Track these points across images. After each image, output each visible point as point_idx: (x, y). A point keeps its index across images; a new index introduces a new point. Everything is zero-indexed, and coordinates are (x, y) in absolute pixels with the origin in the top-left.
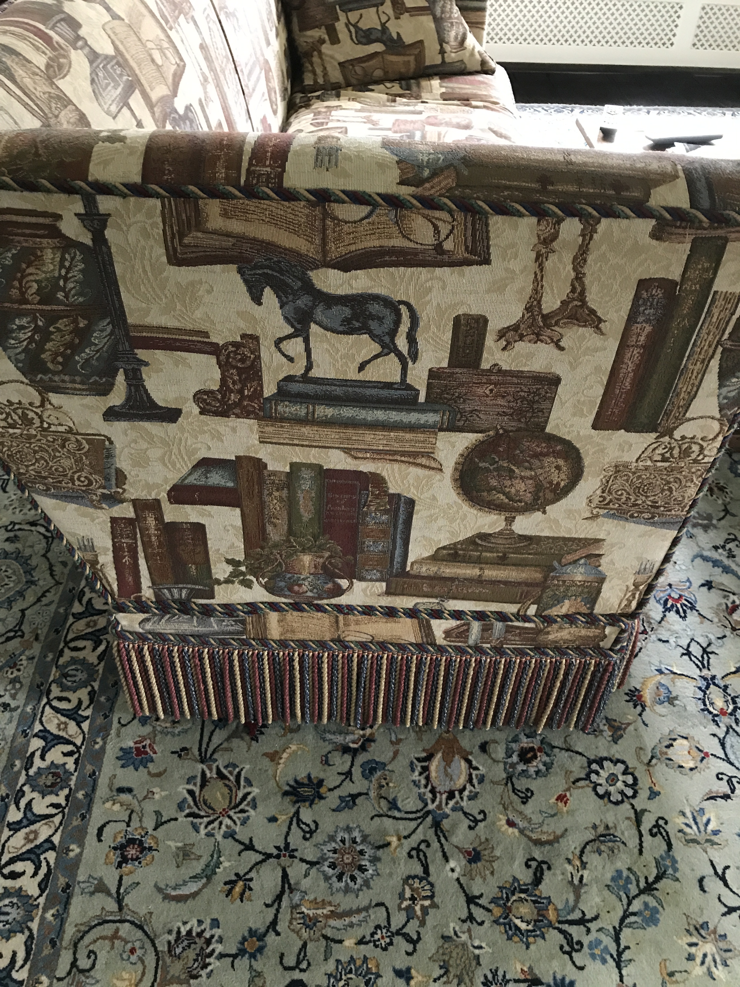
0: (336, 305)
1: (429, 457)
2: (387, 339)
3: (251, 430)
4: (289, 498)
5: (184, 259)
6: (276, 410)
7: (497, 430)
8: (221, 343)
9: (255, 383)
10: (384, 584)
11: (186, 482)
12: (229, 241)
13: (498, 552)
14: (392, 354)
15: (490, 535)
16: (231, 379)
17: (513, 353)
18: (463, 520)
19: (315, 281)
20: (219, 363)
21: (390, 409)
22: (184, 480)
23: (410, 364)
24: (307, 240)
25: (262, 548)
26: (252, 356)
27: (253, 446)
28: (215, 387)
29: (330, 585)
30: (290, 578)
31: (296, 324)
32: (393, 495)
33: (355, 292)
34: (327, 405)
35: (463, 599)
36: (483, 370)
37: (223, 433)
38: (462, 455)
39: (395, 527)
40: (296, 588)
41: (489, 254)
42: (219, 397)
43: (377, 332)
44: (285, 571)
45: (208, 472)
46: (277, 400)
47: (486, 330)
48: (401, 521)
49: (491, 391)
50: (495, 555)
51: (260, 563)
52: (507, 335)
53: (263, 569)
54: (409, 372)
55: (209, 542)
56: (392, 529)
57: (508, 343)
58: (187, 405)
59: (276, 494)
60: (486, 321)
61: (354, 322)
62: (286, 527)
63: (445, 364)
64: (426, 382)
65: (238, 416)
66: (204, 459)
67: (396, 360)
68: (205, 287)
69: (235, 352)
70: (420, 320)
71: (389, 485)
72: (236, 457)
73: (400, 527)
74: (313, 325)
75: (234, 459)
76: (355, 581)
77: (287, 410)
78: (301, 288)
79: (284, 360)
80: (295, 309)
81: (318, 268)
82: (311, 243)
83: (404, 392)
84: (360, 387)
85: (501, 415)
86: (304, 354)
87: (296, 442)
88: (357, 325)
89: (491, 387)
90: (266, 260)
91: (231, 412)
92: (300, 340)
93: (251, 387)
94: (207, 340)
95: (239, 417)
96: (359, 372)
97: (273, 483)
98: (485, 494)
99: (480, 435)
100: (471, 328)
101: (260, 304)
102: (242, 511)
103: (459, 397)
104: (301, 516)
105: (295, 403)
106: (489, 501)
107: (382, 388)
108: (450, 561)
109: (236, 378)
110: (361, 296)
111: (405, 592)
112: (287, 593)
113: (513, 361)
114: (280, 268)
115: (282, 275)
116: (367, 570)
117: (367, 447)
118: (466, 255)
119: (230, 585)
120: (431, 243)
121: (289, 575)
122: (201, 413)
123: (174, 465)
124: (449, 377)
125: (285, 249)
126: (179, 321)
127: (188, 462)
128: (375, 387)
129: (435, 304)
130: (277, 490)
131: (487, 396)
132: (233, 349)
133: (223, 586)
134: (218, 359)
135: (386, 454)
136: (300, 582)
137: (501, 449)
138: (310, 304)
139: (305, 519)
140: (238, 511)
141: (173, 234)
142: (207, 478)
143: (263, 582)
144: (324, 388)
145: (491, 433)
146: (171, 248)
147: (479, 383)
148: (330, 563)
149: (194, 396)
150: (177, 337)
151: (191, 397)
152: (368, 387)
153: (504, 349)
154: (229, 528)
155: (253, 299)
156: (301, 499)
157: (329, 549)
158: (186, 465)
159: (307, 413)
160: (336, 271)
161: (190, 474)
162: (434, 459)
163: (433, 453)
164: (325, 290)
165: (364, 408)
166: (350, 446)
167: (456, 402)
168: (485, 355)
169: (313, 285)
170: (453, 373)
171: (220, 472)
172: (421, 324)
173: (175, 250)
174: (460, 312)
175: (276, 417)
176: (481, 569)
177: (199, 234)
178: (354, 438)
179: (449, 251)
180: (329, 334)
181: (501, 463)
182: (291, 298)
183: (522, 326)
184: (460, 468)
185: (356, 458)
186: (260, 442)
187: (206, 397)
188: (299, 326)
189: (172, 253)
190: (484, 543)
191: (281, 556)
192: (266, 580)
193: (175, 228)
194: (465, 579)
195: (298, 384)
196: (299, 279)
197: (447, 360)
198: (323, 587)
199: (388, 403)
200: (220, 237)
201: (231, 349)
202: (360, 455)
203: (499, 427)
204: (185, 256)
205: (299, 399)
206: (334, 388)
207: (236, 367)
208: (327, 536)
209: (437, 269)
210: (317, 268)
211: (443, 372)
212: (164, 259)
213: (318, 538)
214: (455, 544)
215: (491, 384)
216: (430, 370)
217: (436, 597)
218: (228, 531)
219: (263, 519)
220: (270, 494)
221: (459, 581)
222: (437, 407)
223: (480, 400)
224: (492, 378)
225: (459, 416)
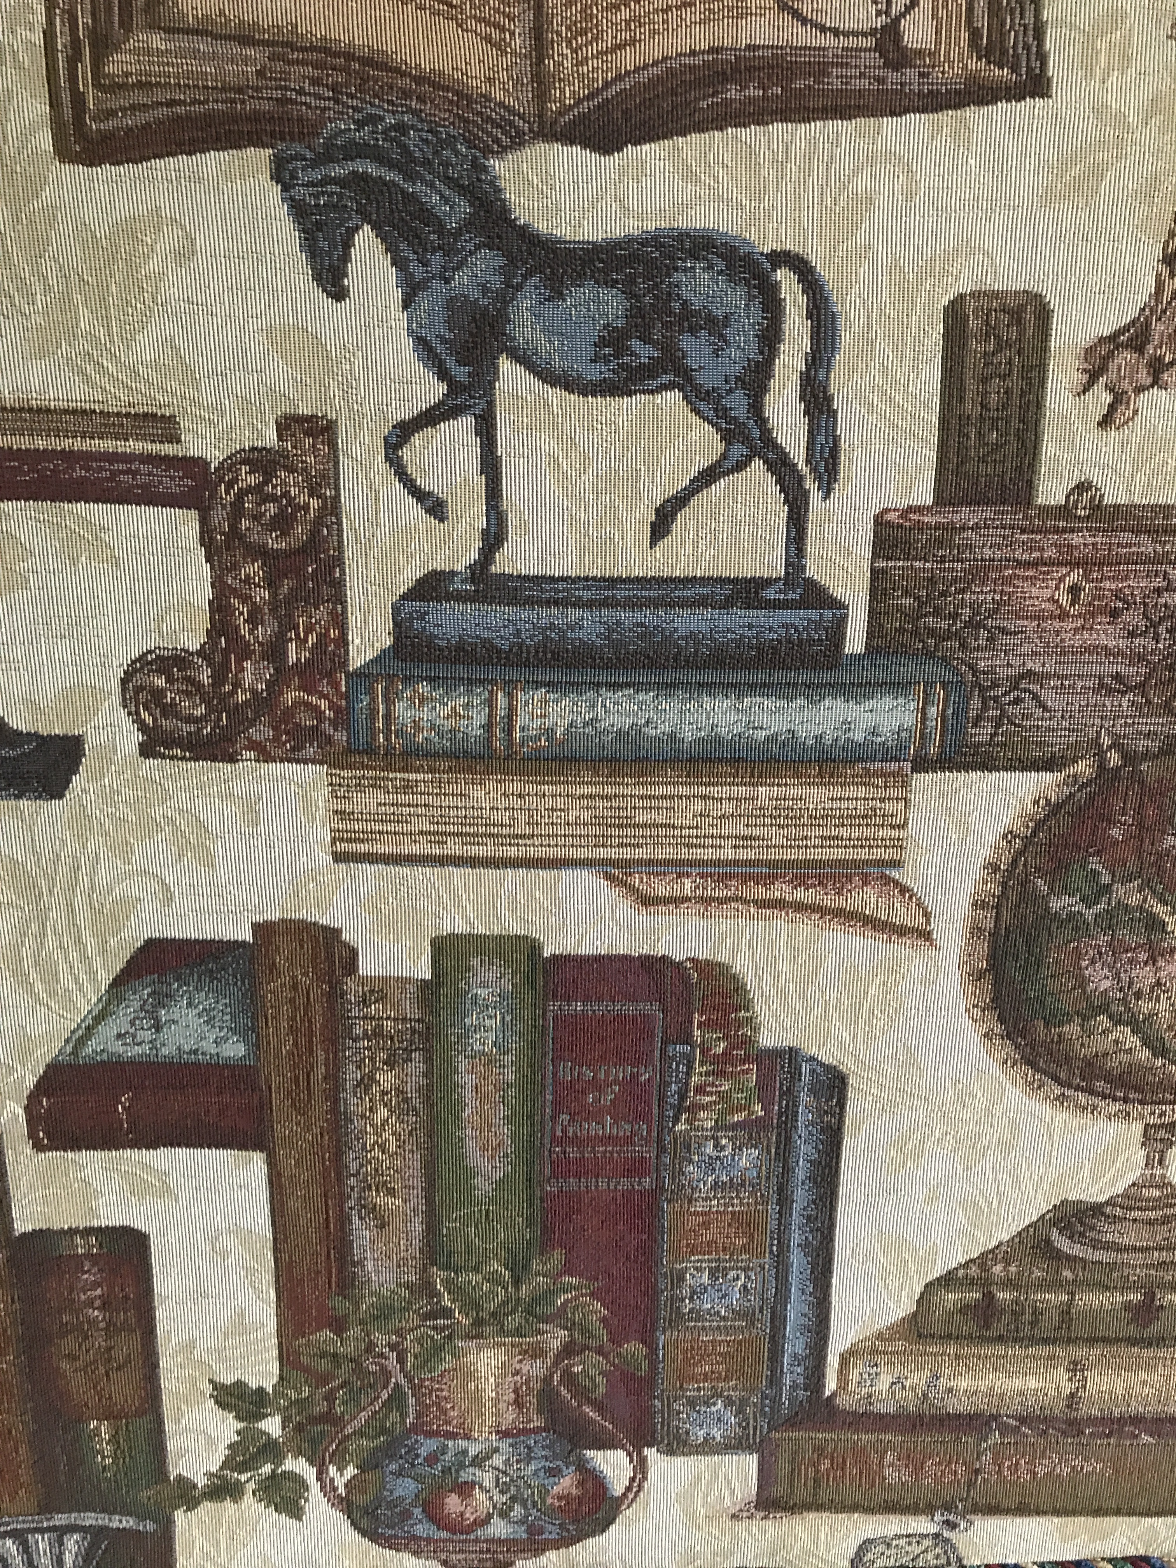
0: (579, 279)
1: (888, 880)
2: (738, 403)
3: (309, 810)
4: (428, 1093)
5: (107, 137)
6: (388, 716)
7: (1101, 755)
8: (215, 456)
9: (321, 614)
10: (751, 1462)
11: (91, 1047)
12: (246, 60)
13: (1125, 1286)
14: (757, 464)
15: (1097, 1209)
16: (246, 599)
17: (1134, 433)
18: (1006, 1147)
19: (510, 196)
20: (206, 539)
21: (753, 688)
22: (81, 1042)
23: (815, 497)
24: (488, 39)
25: (339, 1326)
26: (314, 503)
27: (313, 874)
28: (193, 641)
29: (567, 1483)
30: (432, 1459)
31: (450, 363)
32: (776, 1054)
33: (633, 227)
34: (551, 686)
35: (1022, 1510)
36: (1046, 510)
37: (214, 826)
38: (992, 867)
39: (784, 1200)
40: (453, 1503)
41: (1042, 57)
42: (205, 677)
43: (707, 380)
44: (415, 1429)
45: (162, 999)
46: (390, 679)
47: (1045, 349)
48: (801, 1172)
49: (1074, 590)
50: (1118, 1298)
51: (330, 1397)
52: (1112, 366)
53: (337, 1422)
54: (811, 530)
55: (160, 1313)
56: (773, 1208)
57: (1118, 399)
58: (100, 720)
59: (386, 1079)
60: (1044, 314)
61: (636, 344)
62: (417, 1227)
63: (924, 495)
64: (866, 566)
65: (265, 756)
66: (150, 943)
67: (769, 484)
68: (170, 238)
69: (258, 489)
70: (841, 322)
71: (762, 1010)
72: (257, 928)
73: (801, 1196)
74: (505, 365)
75: (247, 935)
76: (651, 1453)
77: (425, 714)
78: (468, 225)
79: (414, 510)
80: (450, 303)
81: (522, 144)
82: (500, 47)
83: (797, 617)
84: (656, 603)
85: (1110, 691)
86: (479, 482)
87: (453, 848)
88: (644, 352)
89: (1074, 577)
90: (360, 125)
91: (242, 740)
92: (465, 425)
93: (309, 629)
94: (169, 449)
95: (268, 758)
96: (653, 543)
97: (378, 1033)
98: (1072, 1030)
99: (1048, 777)
100: (999, 349)
101: (339, 294)
102: (271, 1164)
103: (974, 625)
104: (473, 1174)
105: (448, 684)
106: (1089, 1063)
107: (727, 604)
108: (970, 1338)
109: (262, 595)
110: (654, 240)
111: (824, 1496)
112: (423, 1529)
113: (1136, 469)
114: (404, 147)
115: (410, 177)
116: (692, 1403)
117: (683, 854)
118: (972, 65)
119: (228, 1506)
120: (866, 26)
121: (428, 1446)
122: (146, 751)
123: (51, 977)
124: (940, 544)
125: (420, 80)
126: (87, 379)
127: (98, 962)
128: (702, 602)
129: (883, 257)
130: (390, 1063)
131: (1063, 616)
132: (252, 480)
133: (206, 1508)
134: (204, 522)
135: (745, 879)
136: (466, 1476)
137: (1116, 833)
138: (496, 282)
139: (482, 1186)
140: (257, 1161)
141: (75, 43)
142: (158, 1027)
143: (340, 1483)
144: (546, 615)
145: (1084, 768)
146: (66, 97)
147: (1035, 564)
148: (569, 1378)
149: (124, 682)
150: (78, 445)
151: (115, 686)
152: (683, 603)
153: (1106, 422)
154: (228, 1242)
155: (318, 278)
156: (469, 1096)
157: (560, 1317)
158: (92, 973)
159: (488, 727)
160: (576, 150)
161: (100, 1017)
162: (904, 890)
163: (897, 864)
164: (542, 226)
165: (668, 688)
166: (627, 853)
167: (963, 646)
168: (1049, 449)
169: (505, 210)
170: (951, 528)
171: (205, 1000)
172: (846, 338)
173: (78, 100)
174: (966, 286)
175: (389, 752)
176: (1075, 1367)
177: (157, 41)
178: (641, 818)
179: (920, 53)
180: (554, 395)
181: (1119, 890)
182: (436, 260)
183: (1159, 328)
184: (990, 924)
185: (647, 901)
186: (338, 858)
187: (160, 682)
188: (461, 373)
189: (68, 113)
190: (1077, 1250)
191: (401, 1360)
192: (351, 1471)
193: (83, 20)
194: (1022, 1420)
195: (459, 607)
196: (462, 190)
197: (929, 475)
198: (544, 1492)
199: (748, 665)
200: (220, 48)
201: (248, 479)
202: (661, 889)
203: (1106, 741)
204: (111, 124)
205: (462, 671)
206: (574, 614)
207: (261, 553)
208: (558, 1256)
209: (888, 123)
210: (518, 141)
211: (920, 527)
212: (45, 140)
213: (526, 1267)
214: (983, 1261)
215: (1073, 564)
216: (879, 520)
217: (929, 1510)
218: (225, 1255)
219: (343, 1198)
220: (366, 1083)
221: (1005, 1430)
222: (905, 669)
223: (1041, 631)
224: (1076, 539)
225: (976, 703)
